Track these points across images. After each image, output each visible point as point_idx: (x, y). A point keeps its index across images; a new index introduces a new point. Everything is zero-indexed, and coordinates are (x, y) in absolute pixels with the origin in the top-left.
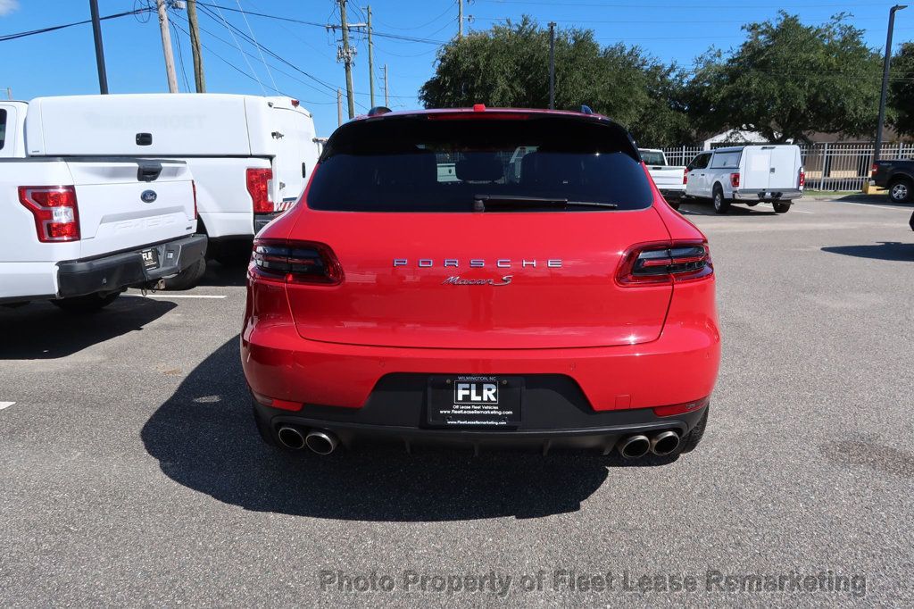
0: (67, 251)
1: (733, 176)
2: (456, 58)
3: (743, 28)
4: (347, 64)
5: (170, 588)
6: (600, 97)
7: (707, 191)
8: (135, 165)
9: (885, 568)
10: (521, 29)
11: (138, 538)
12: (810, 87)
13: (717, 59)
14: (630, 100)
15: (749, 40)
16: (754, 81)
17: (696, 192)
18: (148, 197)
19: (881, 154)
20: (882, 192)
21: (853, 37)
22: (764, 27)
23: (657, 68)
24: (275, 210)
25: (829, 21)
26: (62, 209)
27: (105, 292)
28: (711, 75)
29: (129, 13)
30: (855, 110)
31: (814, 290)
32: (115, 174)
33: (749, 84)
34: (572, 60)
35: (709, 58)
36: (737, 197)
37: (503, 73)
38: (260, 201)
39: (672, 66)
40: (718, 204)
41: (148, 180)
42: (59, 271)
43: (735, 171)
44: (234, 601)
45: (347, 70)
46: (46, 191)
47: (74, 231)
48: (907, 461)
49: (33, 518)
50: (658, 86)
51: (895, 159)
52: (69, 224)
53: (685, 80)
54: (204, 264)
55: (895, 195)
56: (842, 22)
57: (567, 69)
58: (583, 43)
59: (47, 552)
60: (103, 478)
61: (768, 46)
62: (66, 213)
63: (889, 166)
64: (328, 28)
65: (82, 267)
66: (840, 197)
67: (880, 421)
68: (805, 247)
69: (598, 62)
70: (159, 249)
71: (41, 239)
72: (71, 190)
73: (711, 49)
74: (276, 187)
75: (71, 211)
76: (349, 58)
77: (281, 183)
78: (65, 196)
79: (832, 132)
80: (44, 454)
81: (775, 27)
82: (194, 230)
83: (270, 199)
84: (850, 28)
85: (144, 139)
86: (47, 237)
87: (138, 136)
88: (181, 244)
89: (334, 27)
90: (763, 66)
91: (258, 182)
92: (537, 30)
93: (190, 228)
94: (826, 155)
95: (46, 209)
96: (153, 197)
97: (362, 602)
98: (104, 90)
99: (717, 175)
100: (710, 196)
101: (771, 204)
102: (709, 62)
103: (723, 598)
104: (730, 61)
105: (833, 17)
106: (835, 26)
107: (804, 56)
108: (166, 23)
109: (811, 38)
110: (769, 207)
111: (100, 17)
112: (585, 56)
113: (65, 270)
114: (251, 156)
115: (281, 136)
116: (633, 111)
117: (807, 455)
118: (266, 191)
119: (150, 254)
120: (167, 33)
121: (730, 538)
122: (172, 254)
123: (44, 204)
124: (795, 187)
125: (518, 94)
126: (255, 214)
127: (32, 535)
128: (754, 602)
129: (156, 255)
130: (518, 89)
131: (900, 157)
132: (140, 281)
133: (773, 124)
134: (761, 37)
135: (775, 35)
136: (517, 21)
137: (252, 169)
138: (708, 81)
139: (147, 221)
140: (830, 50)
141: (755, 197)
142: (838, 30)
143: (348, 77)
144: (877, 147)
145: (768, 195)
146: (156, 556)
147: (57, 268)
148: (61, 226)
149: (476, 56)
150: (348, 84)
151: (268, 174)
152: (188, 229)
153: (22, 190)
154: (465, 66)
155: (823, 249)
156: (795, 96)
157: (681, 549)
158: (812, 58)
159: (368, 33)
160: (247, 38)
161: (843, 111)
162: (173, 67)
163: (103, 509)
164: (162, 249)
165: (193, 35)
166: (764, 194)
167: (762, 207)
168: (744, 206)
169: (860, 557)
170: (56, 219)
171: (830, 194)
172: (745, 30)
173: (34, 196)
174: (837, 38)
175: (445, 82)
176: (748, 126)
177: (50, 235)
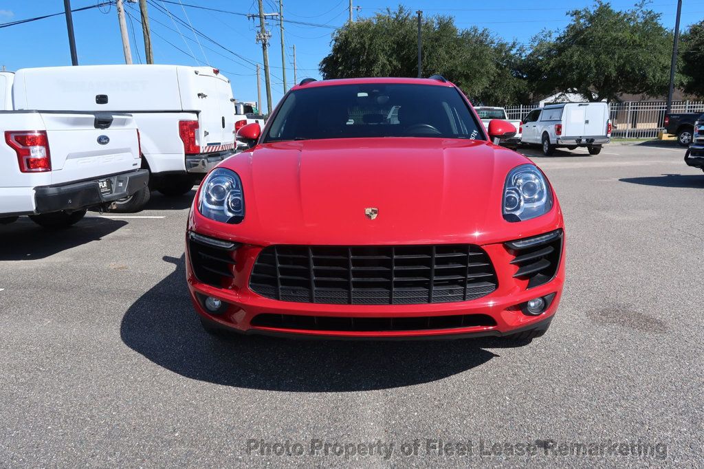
0: (41, 179)
1: (557, 127)
2: (347, 39)
3: (567, 14)
4: (264, 45)
5: (109, 405)
6: (459, 69)
7: (537, 139)
8: (93, 116)
9: (616, 388)
10: (397, 17)
11: (88, 374)
12: (618, 58)
13: (548, 38)
14: (482, 71)
15: (573, 23)
16: (575, 55)
17: (529, 139)
18: (103, 140)
19: (672, 110)
20: (673, 138)
21: (652, 19)
22: (583, 13)
23: (502, 45)
24: (201, 152)
25: (634, 8)
26: (37, 148)
27: (71, 210)
28: (544, 49)
29: (94, 6)
30: (654, 77)
31: (606, 208)
32: (76, 123)
33: (572, 57)
34: (437, 40)
35: (542, 37)
36: (560, 143)
37: (383, 50)
38: (189, 145)
39: (514, 43)
40: (546, 149)
41: (102, 128)
42: (35, 194)
43: (558, 123)
44: (153, 413)
45: (264, 49)
46: (25, 134)
47: (46, 164)
48: (648, 321)
49: (15, 362)
50: (503, 59)
51: (683, 113)
52: (43, 159)
53: (523, 55)
54: (149, 193)
55: (682, 141)
56: (644, 9)
57: (433, 47)
58: (446, 27)
59: (23, 384)
60: (65, 337)
61: (587, 27)
62: (40, 150)
63: (677, 119)
64: (249, 18)
65: (53, 191)
66: (641, 142)
67: (635, 295)
68: (607, 178)
69: (456, 41)
70: (112, 179)
71: (22, 170)
72: (44, 134)
73: (543, 31)
74: (202, 134)
75: (44, 149)
76: (265, 40)
77: (205, 132)
78: (39, 139)
79: (636, 93)
80: (23, 322)
81: (592, 13)
82: (139, 166)
83: (197, 143)
84: (650, 13)
85: (102, 99)
86: (26, 169)
87: (97, 97)
88: (128, 176)
89: (253, 16)
90: (584, 43)
91: (188, 131)
92: (410, 17)
93: (136, 164)
94: (630, 110)
95: (26, 148)
96: (107, 141)
97: (243, 413)
98: (75, 63)
99: (545, 126)
100: (540, 142)
101: (586, 148)
102: (541, 40)
103: (498, 408)
104: (558, 39)
105: (636, 5)
106: (638, 12)
107: (614, 35)
108: (123, 13)
109: (620, 21)
110: (585, 150)
111: (72, 10)
112: (446, 36)
113: (41, 193)
114: (182, 111)
115: (205, 96)
116: (484, 79)
117: (577, 317)
118: (194, 137)
119: (105, 183)
120: (124, 21)
121: (510, 371)
122: (121, 184)
123: (24, 144)
124: (604, 134)
125: (395, 67)
126: (186, 155)
127: (12, 374)
128: (519, 410)
129: (110, 184)
130: (395, 63)
131: (687, 112)
132: (97, 202)
133: (591, 88)
134: (582, 21)
135: (591, 19)
136: (395, 9)
137: (183, 121)
138: (542, 55)
139: (101, 158)
140: (634, 30)
141: (573, 142)
142: (641, 15)
143: (264, 55)
144: (669, 103)
145: (584, 141)
146: (100, 386)
147: (34, 192)
148: (36, 160)
149: (362, 37)
150: (265, 60)
151: (195, 125)
152: (134, 165)
153: (8, 134)
154: (353, 45)
155: (620, 180)
156: (607, 66)
157: (473, 379)
158: (621, 36)
159: (280, 20)
160: (185, 24)
161: (644, 77)
162: (129, 48)
163: (64, 357)
164: (114, 180)
165: (144, 23)
166: (581, 140)
167: (579, 150)
168: (566, 150)
169: (600, 382)
170: (33, 155)
171: (633, 140)
172: (569, 16)
173: (16, 138)
174: (640, 20)
175: (338, 58)
176: (572, 89)
177: (29, 167)
